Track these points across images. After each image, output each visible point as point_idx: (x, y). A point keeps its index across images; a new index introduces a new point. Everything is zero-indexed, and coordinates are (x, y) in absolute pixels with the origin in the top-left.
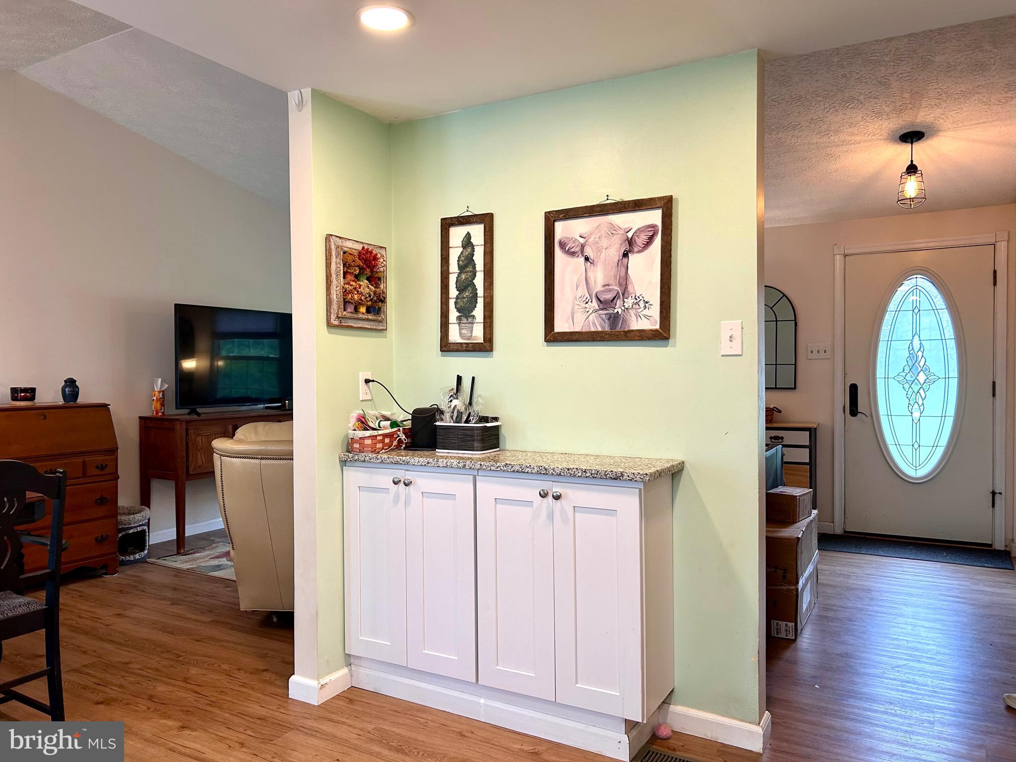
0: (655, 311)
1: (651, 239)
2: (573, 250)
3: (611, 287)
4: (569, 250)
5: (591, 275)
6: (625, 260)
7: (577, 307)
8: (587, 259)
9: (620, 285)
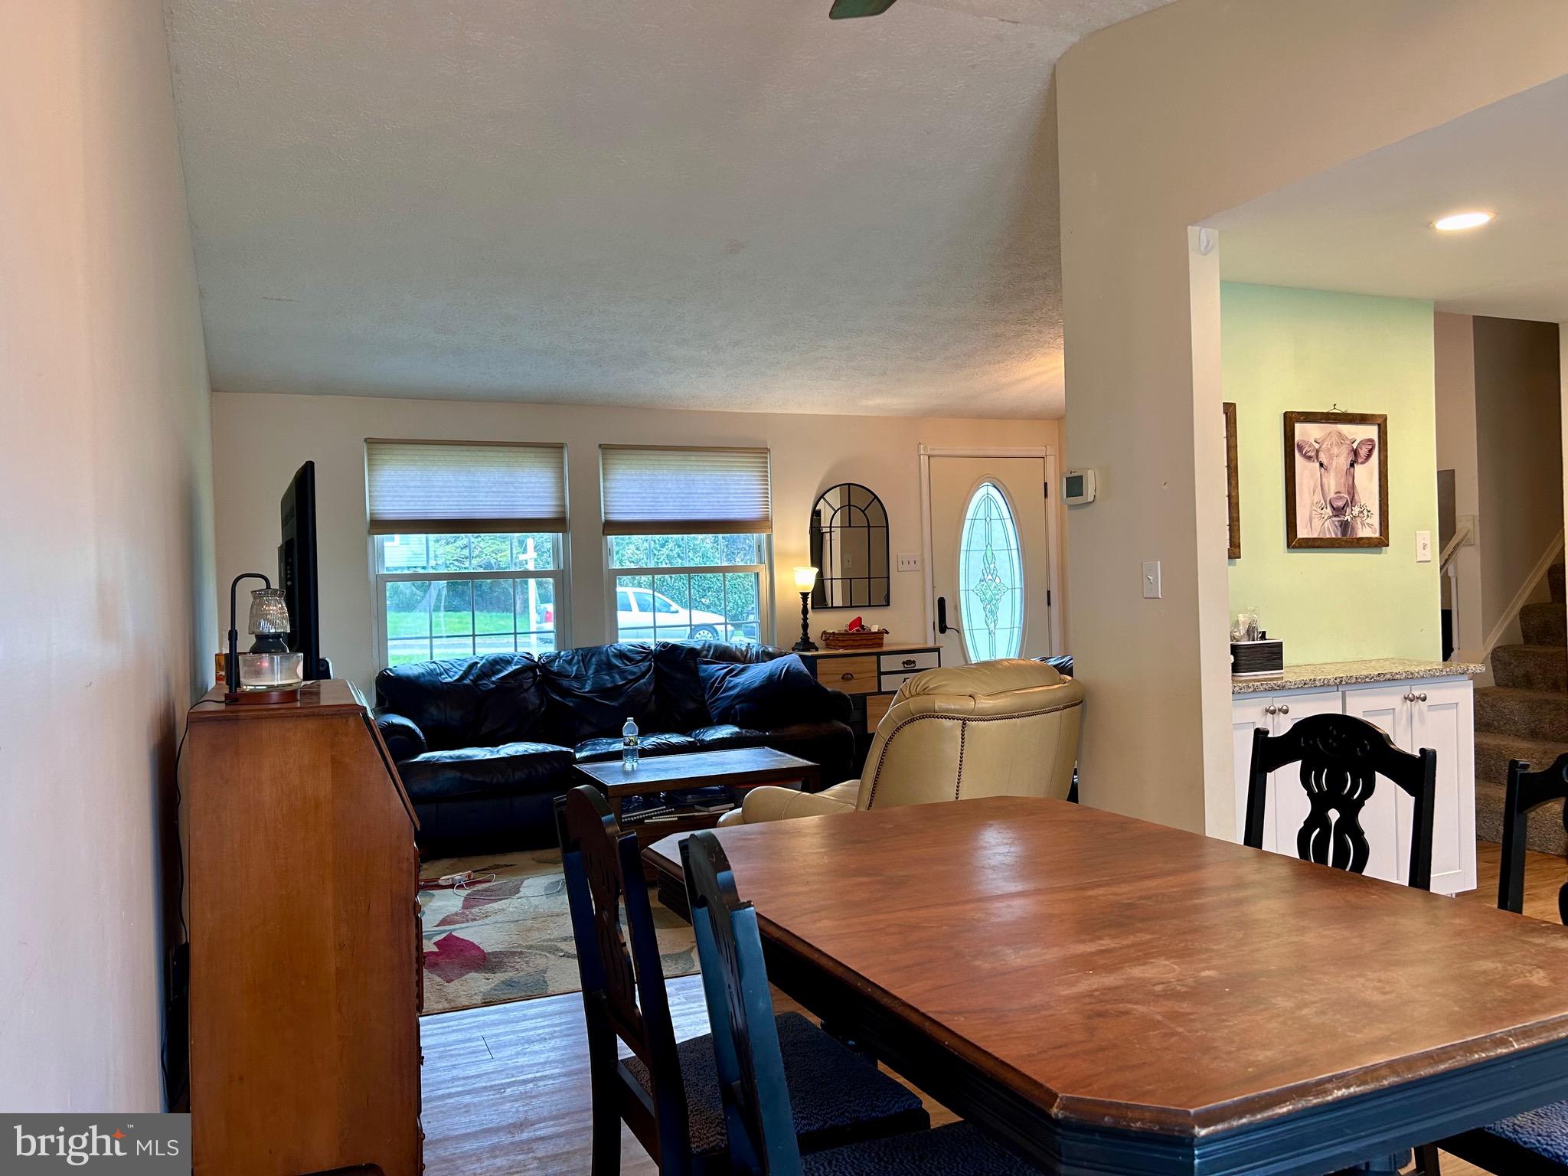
0: (1375, 520)
1: (1371, 451)
2: (1309, 454)
3: (1342, 495)
4: (1306, 453)
5: (1325, 480)
6: (1352, 469)
7: (1314, 512)
8: (1321, 465)
9: (1349, 493)
